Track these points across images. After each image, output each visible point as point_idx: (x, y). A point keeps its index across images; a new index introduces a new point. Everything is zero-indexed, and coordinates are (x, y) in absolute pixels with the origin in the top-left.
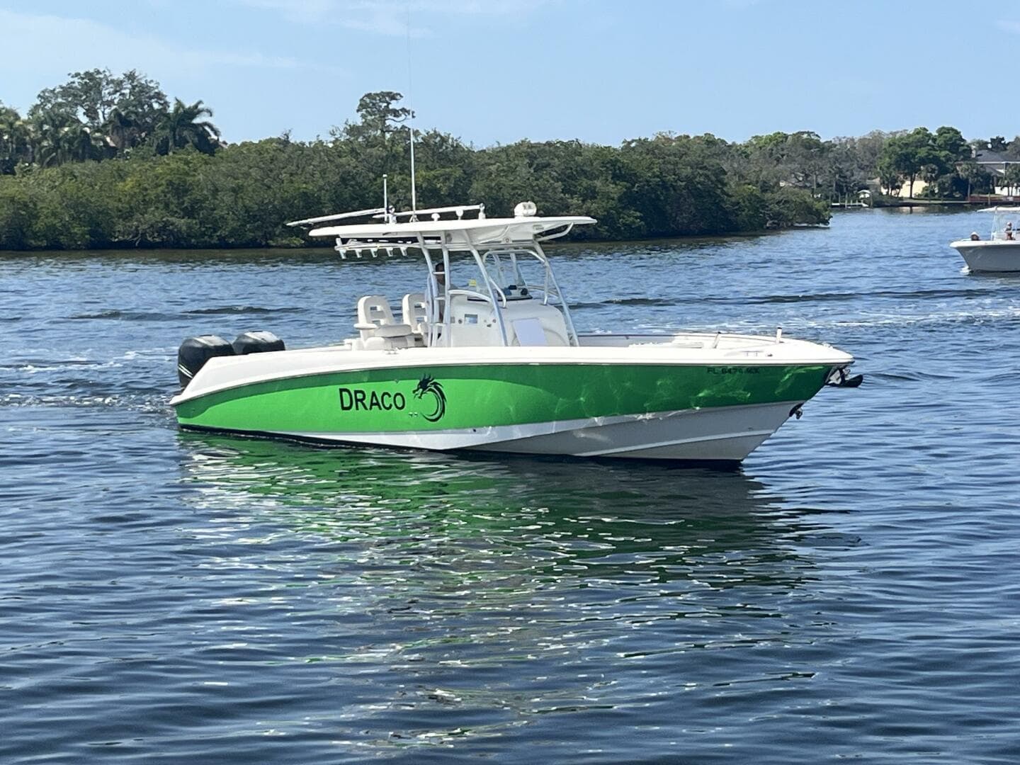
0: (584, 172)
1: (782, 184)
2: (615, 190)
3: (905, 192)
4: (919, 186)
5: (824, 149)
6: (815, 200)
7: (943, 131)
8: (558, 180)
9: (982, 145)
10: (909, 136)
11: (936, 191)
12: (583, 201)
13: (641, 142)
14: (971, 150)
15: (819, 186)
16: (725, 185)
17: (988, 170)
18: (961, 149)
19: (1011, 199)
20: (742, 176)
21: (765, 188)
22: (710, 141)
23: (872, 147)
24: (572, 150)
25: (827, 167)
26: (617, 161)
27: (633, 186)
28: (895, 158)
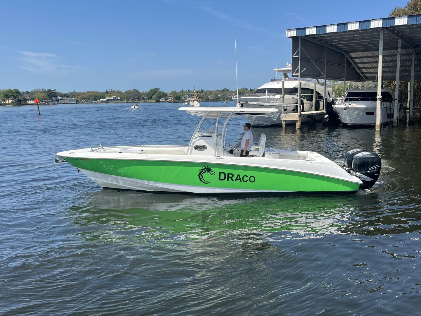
3: (7, 102)
4: (10, 101)
7: (15, 90)
9: (24, 93)
10: (7, 90)
11: (14, 102)
14: (21, 94)
17: (26, 98)
18: (19, 93)
19: (31, 104)
28: (4, 95)
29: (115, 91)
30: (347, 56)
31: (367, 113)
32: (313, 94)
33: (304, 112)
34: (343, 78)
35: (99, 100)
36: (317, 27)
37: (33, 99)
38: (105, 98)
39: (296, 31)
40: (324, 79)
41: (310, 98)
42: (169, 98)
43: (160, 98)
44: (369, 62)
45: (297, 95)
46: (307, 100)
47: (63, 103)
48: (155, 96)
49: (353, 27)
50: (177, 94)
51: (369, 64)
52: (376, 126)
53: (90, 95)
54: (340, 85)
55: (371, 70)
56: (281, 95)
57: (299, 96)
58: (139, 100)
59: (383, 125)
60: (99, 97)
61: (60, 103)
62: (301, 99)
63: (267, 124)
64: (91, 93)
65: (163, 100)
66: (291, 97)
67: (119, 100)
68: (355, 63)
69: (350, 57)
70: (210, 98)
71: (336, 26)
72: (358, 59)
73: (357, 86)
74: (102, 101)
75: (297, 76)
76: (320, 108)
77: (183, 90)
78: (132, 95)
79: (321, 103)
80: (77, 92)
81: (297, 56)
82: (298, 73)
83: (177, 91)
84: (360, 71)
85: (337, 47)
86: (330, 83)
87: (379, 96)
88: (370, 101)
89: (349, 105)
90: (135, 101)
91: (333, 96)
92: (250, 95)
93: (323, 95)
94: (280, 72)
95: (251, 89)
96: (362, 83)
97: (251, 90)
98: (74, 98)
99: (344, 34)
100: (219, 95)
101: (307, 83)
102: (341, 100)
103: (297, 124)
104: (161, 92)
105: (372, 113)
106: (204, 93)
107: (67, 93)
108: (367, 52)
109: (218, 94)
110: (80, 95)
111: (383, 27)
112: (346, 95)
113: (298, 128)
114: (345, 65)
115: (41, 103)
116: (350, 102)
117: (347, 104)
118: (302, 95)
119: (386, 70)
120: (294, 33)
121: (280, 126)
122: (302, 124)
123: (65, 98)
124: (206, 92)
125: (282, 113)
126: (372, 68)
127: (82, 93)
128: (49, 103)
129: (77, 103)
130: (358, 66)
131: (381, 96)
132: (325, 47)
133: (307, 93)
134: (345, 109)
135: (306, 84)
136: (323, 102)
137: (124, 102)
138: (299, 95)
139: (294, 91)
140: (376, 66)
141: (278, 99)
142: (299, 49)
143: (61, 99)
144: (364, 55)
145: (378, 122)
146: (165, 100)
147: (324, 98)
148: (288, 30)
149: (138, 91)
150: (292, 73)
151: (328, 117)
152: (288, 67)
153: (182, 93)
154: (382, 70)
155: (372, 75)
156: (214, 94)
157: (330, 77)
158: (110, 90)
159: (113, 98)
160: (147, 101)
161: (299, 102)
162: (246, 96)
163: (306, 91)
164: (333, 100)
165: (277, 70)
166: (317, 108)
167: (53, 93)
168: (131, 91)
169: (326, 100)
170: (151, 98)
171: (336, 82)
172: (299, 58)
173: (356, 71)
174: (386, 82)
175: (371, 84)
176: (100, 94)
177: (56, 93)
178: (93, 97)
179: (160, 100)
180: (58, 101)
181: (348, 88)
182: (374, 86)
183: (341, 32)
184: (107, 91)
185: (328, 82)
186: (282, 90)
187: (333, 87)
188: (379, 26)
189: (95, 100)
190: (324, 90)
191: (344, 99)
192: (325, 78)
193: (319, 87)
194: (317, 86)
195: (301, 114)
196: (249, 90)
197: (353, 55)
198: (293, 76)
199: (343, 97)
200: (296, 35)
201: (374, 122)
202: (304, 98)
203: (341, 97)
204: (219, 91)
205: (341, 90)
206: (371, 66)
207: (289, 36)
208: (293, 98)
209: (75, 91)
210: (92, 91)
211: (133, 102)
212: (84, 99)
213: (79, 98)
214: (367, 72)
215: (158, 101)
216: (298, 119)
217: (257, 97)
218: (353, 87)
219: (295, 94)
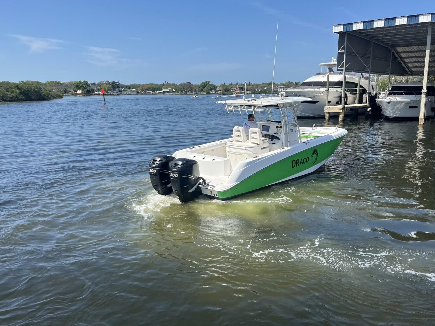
0: (11, 88)
1: (53, 91)
2: (18, 91)
3: (78, 92)
4: (81, 91)
5: (61, 84)
6: (61, 94)
7: (84, 81)
8: (5, 89)
9: (92, 84)
10: (78, 82)
11: (84, 92)
12: (11, 93)
13: (23, 82)
14: (90, 85)
15: (61, 91)
16: (41, 91)
17: (93, 89)
18: (88, 85)
19: (98, 94)
20: (45, 89)
21: (50, 91)
22: (38, 82)
23: (71, 84)
24: (8, 83)
25: (62, 88)
26: (18, 86)
27: (22, 90)
28: (75, 86)
29: (171, 84)
30: (393, 51)
31: (411, 107)
32: (357, 88)
33: (348, 104)
34: (388, 73)
35: (156, 92)
36: (364, 22)
37: (99, 90)
38: (161, 90)
39: (343, 26)
40: (368, 73)
41: (354, 92)
42: (219, 91)
43: (211, 90)
44: (415, 57)
45: (341, 88)
46: (351, 93)
47: (126, 94)
48: (206, 89)
49: (401, 21)
50: (226, 87)
51: (415, 59)
52: (419, 119)
53: (148, 87)
54: (384, 79)
55: (417, 65)
56: (326, 89)
57: (343, 90)
58: (192, 92)
59: (427, 119)
60: (156, 89)
61: (123, 94)
62: (345, 92)
63: (311, 116)
64: (149, 86)
65: (214, 92)
66: (336, 91)
67: (174, 91)
68: (401, 58)
69: (396, 52)
70: (257, 90)
71: (384, 21)
72: (404, 54)
73: (402, 80)
74: (159, 93)
75: (342, 70)
76: (363, 102)
77: (232, 83)
78: (185, 87)
79: (365, 96)
80: (137, 84)
81: (343, 51)
82: (343, 67)
83: (226, 84)
84: (405, 65)
85: (383, 42)
86: (374, 77)
87: (424, 90)
88: (414, 95)
89: (392, 99)
90: (188, 93)
91: (376, 90)
92: (295, 88)
93: (367, 88)
94: (325, 66)
95: (296, 82)
96: (406, 77)
97: (296, 84)
98: (134, 90)
99: (391, 28)
100: (266, 88)
101: (352, 77)
102: (385, 94)
103: (340, 116)
104: (212, 85)
105: (416, 107)
106: (251, 86)
107: (129, 85)
108: (414, 47)
109: (264, 87)
110: (140, 87)
111: (432, 22)
112: (390, 89)
113: (341, 120)
114: (390, 60)
115: (106, 93)
116: (394, 96)
117: (390, 98)
118: (346, 88)
119: (433, 64)
120: (341, 29)
121: (323, 117)
122: (345, 116)
123: (127, 89)
124: (253, 85)
125: (326, 105)
126: (419, 62)
127: (141, 85)
128: (113, 93)
129: (137, 94)
130: (404, 61)
131: (427, 90)
132: (371, 41)
133: (351, 86)
134: (388, 103)
135: (350, 78)
136: (366, 96)
137: (179, 94)
138: (343, 88)
139: (338, 84)
140: (423, 60)
141: (323, 92)
142: (345, 44)
143: (123, 90)
144: (410, 50)
145: (422, 116)
146: (215, 92)
147: (367, 91)
148: (335, 25)
149: (191, 84)
150: (338, 67)
151: (370, 110)
152: (333, 62)
153: (231, 86)
154: (429, 65)
155: (418, 69)
156: (260, 87)
157: (374, 72)
158: (166, 83)
159: (168, 90)
160: (199, 93)
161: (343, 95)
162: (291, 89)
163: (350, 85)
164: (376, 94)
165: (322, 64)
166: (360, 101)
167: (116, 85)
168: (185, 84)
169: (370, 93)
170: (202, 90)
171: (380, 76)
172: (345, 53)
173: (402, 66)
174: (432, 76)
175: (416, 78)
176: (158, 86)
177: (119, 84)
178: (151, 89)
179: (211, 92)
180: (121, 92)
181: (393, 83)
182: (419, 80)
183: (388, 27)
184: (163, 83)
185: (372, 76)
186: (327, 83)
187: (377, 81)
188: (428, 21)
189: (153, 92)
190: (368, 84)
191: (388, 92)
192: (370, 72)
193: (362, 80)
194: (361, 80)
195: (344, 107)
196: (294, 83)
197: (399, 49)
198: (338, 70)
199: (386, 91)
200: (342, 31)
201: (417, 116)
202: (348, 92)
203: (384, 91)
204: (266, 84)
205: (385, 85)
206: (417, 61)
207: (336, 31)
208: (337, 91)
209: (136, 83)
210: (150, 84)
211: (187, 94)
212: (144, 90)
213: (139, 89)
214: (412, 66)
215: (209, 93)
216: (342, 112)
217: (302, 90)
218: (397, 81)
219: (339, 88)
